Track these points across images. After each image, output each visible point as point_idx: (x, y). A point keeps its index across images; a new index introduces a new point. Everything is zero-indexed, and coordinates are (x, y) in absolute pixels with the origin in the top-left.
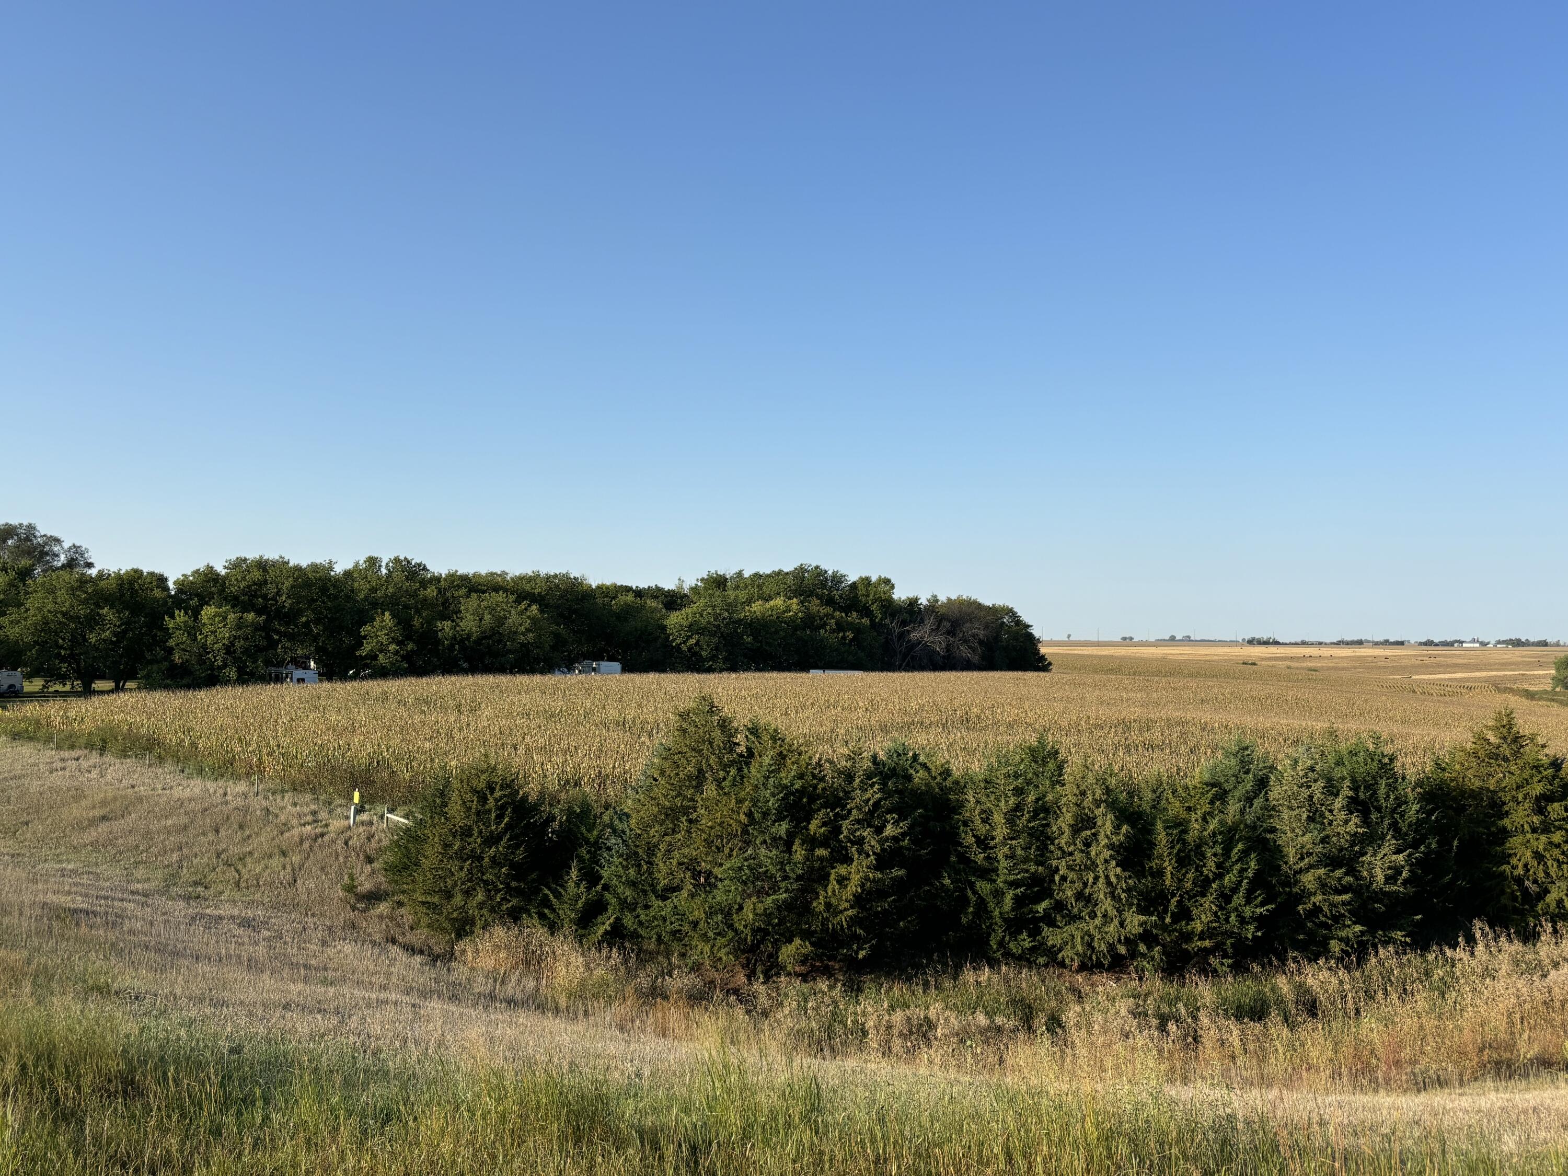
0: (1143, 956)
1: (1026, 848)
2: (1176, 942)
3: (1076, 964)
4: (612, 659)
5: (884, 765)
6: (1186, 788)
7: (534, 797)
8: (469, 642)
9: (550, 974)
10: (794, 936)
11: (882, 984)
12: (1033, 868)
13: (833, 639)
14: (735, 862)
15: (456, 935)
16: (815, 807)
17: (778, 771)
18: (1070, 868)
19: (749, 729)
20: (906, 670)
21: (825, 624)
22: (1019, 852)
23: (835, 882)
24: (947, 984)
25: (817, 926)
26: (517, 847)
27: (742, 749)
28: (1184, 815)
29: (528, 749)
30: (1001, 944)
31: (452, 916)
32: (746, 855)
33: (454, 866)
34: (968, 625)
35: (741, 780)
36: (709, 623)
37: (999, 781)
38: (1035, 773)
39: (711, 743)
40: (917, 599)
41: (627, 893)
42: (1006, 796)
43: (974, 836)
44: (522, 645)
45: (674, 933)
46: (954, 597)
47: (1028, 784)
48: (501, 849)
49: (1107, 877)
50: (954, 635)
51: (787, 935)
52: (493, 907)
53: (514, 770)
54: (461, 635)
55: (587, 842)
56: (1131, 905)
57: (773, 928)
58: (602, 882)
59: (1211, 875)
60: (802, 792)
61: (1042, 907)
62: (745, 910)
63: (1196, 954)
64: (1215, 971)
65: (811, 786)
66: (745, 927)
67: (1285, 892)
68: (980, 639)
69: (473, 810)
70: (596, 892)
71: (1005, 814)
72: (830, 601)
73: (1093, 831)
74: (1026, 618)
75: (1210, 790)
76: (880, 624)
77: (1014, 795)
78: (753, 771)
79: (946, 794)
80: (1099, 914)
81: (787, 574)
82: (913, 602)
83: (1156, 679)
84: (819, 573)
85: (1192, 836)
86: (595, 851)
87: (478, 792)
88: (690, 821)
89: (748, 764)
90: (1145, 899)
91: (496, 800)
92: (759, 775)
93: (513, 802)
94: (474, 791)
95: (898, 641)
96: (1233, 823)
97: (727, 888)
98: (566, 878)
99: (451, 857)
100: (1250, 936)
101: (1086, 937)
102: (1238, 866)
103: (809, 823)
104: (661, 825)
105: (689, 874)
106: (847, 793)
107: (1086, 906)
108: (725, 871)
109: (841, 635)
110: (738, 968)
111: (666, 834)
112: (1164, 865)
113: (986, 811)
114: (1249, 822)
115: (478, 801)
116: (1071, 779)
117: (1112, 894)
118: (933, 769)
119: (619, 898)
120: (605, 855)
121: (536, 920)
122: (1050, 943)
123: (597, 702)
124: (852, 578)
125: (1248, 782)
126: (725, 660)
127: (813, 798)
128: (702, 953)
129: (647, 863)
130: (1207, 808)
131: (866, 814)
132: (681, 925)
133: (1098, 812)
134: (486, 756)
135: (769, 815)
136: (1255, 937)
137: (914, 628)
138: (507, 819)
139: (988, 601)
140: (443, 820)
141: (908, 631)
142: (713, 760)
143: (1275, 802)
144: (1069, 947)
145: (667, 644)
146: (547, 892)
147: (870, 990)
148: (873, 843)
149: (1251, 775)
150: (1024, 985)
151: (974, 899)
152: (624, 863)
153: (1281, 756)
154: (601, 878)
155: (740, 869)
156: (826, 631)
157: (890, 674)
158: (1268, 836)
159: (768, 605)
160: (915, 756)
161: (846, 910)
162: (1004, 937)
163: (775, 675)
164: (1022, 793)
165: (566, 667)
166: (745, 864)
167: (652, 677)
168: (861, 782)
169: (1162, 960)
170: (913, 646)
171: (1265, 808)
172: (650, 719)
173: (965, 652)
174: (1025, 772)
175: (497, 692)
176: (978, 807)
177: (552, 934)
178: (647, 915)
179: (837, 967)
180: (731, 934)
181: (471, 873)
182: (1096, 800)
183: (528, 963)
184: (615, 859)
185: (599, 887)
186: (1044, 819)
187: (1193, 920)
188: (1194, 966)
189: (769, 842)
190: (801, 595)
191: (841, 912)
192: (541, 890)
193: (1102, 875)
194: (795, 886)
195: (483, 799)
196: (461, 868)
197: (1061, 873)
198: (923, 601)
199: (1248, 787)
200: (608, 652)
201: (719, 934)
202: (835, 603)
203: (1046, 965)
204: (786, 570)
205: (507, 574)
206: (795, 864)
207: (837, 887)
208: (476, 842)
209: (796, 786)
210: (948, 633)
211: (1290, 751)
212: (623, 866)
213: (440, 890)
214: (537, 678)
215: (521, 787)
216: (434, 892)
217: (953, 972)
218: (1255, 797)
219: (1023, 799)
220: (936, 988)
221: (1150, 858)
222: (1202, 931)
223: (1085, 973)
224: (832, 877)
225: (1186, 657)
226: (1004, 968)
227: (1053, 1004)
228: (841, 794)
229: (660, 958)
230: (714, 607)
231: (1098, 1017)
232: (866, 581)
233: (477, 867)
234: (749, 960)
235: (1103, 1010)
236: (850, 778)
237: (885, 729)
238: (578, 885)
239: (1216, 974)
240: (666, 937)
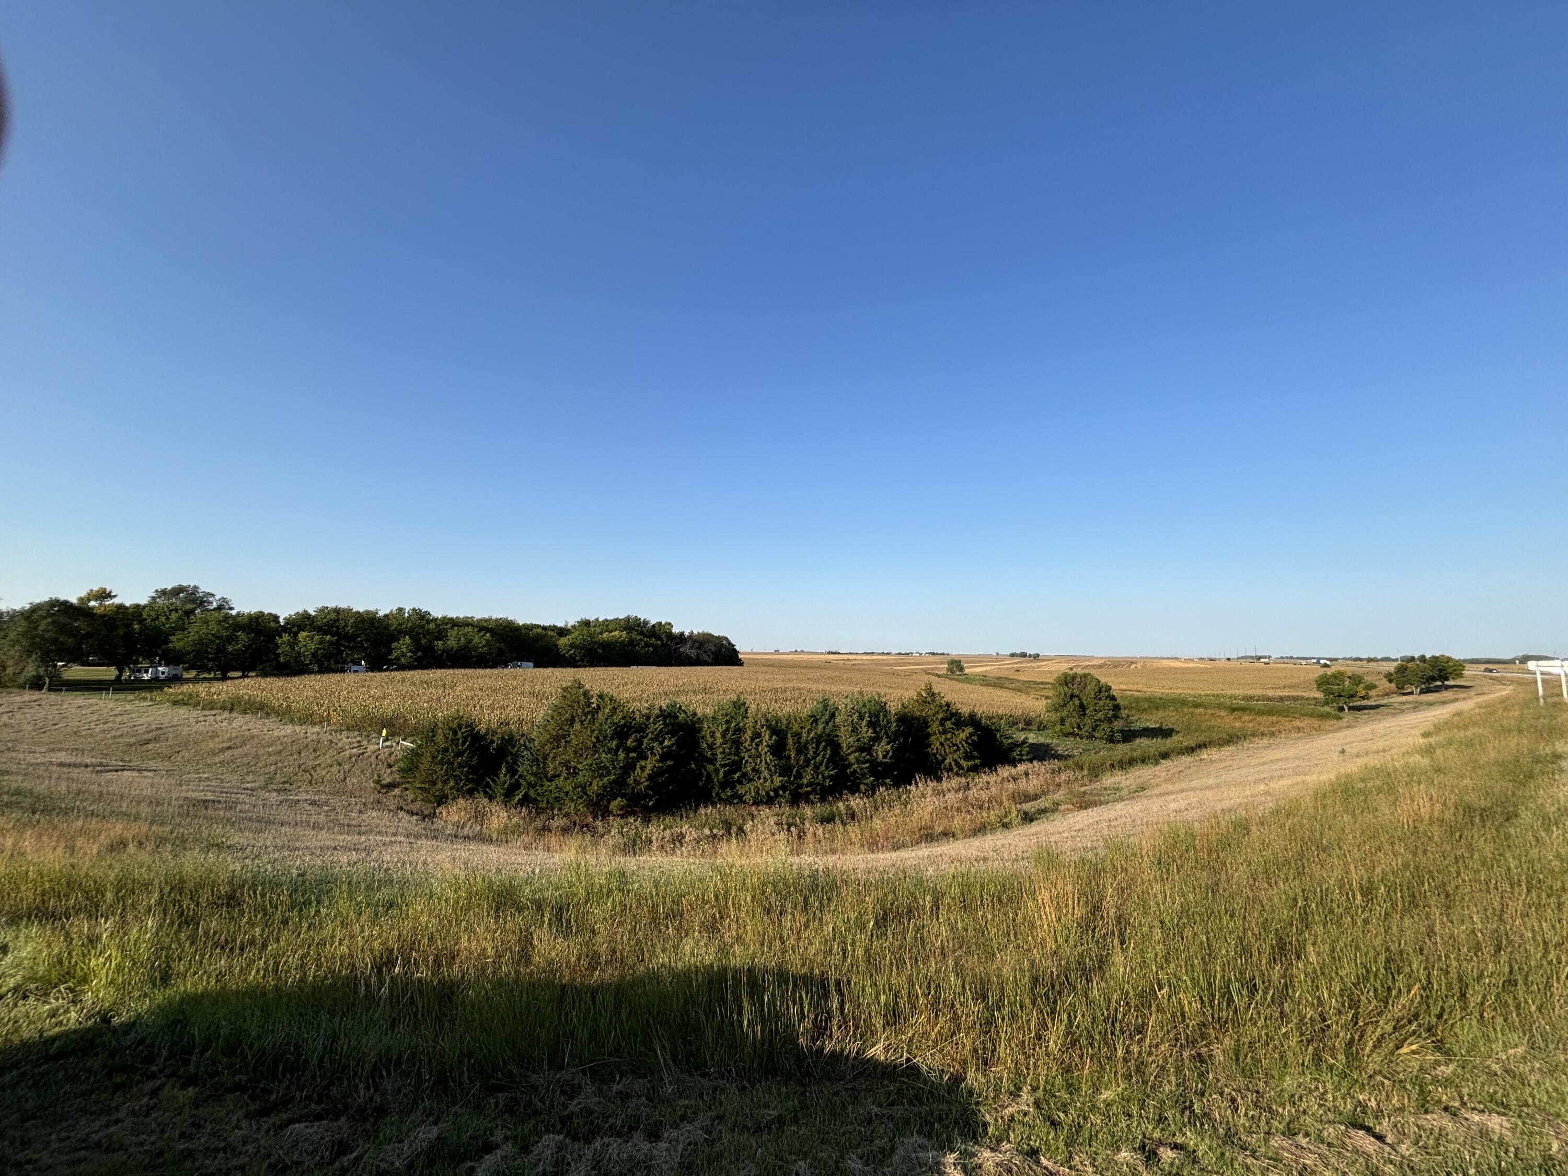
0: (781, 796)
1: (730, 748)
2: (795, 789)
3: (751, 802)
4: (528, 661)
5: (665, 712)
6: (800, 718)
7: (483, 731)
8: (452, 651)
9: (488, 822)
10: (618, 797)
12: (733, 758)
13: (642, 652)
14: (589, 761)
15: (437, 804)
16: (630, 733)
17: (612, 716)
18: (749, 757)
19: (598, 696)
20: (678, 666)
21: (639, 644)
22: (727, 750)
23: (639, 769)
24: (691, 815)
25: (629, 791)
26: (474, 757)
27: (594, 705)
28: (800, 730)
29: (481, 708)
30: (717, 794)
31: (435, 794)
32: (595, 757)
33: (438, 768)
34: (707, 645)
35: (594, 721)
36: (580, 643)
37: (718, 718)
38: (735, 713)
39: (578, 703)
41: (532, 779)
42: (722, 724)
43: (706, 743)
44: (481, 654)
45: (556, 798)
46: (701, 631)
47: (732, 718)
48: (464, 758)
49: (766, 760)
50: (700, 649)
51: (614, 796)
52: (458, 789)
53: (473, 718)
54: (448, 648)
55: (511, 753)
56: (776, 773)
57: (607, 793)
58: (519, 774)
59: (811, 758)
60: (624, 726)
61: (736, 776)
62: (593, 785)
63: (804, 794)
65: (628, 723)
66: (593, 793)
67: (842, 764)
68: (712, 651)
69: (450, 739)
70: (515, 779)
71: (721, 733)
72: (642, 633)
73: (760, 739)
74: (733, 642)
75: (811, 719)
76: (666, 644)
77: (725, 724)
78: (600, 716)
79: (694, 724)
80: (762, 778)
82: (682, 634)
83: (789, 669)
84: (637, 619)
85: (803, 740)
86: (515, 758)
87: (453, 729)
88: (566, 742)
89: (597, 713)
90: (782, 770)
91: (463, 733)
92: (603, 718)
93: (472, 734)
94: (451, 729)
95: (674, 652)
96: (820, 733)
97: (584, 775)
98: (499, 772)
99: (436, 764)
100: (828, 785)
101: (756, 789)
102: (823, 753)
103: (627, 741)
104: (551, 744)
105: (565, 768)
106: (646, 725)
107: (756, 774)
108: (583, 766)
109: (647, 649)
110: (588, 814)
111: (553, 749)
112: (791, 753)
113: (712, 732)
114: (827, 733)
115: (453, 734)
116: (751, 715)
117: (768, 768)
118: (689, 712)
119: (527, 782)
120: (521, 760)
121: (482, 795)
122: (740, 793)
123: (519, 682)
124: (653, 622)
125: (827, 715)
126: (588, 661)
127: (629, 728)
128: (570, 807)
129: (543, 763)
130: (809, 727)
131: (656, 735)
132: (559, 794)
133: (763, 730)
134: (458, 710)
135: (607, 737)
136: (830, 785)
137: (681, 646)
138: (468, 743)
139: (716, 633)
140: (433, 744)
141: (679, 647)
142: (579, 711)
143: (838, 724)
144: (748, 794)
145: (558, 653)
146: (488, 780)
147: (654, 821)
148: (658, 749)
149: (828, 712)
150: (727, 813)
151: (705, 773)
152: (531, 764)
153: (840, 703)
154: (518, 772)
155: (591, 764)
156: (640, 647)
157: (670, 668)
158: (835, 739)
159: (611, 635)
160: (680, 707)
161: (644, 782)
162: (719, 791)
163: (613, 668)
164: (729, 723)
166: (594, 762)
167: (550, 670)
168: (654, 720)
169: (789, 798)
170: (681, 654)
171: (834, 726)
172: (548, 691)
173: (705, 657)
174: (731, 713)
176: (709, 730)
177: (491, 802)
178: (542, 790)
179: (638, 810)
180: (585, 797)
181: (447, 772)
182: (762, 725)
183: (477, 817)
184: (526, 762)
185: (517, 777)
186: (738, 734)
187: (803, 778)
188: (803, 800)
189: (607, 751)
190: (627, 630)
191: (641, 783)
192: (485, 779)
193: (764, 759)
194: (619, 772)
195: (455, 733)
196: (442, 769)
197: (745, 759)
198: (687, 634)
199: (827, 717)
200: (527, 658)
201: (579, 797)
202: (644, 634)
203: (738, 803)
204: (620, 618)
206: (619, 761)
207: (640, 771)
208: (450, 756)
209: (622, 723)
210: (698, 648)
211: (844, 701)
212: (530, 766)
213: (430, 781)
215: (476, 726)
216: (426, 782)
217: (694, 809)
218: (830, 722)
219: (729, 726)
220: (686, 818)
221: (785, 750)
222: (807, 783)
223: (755, 806)
224: (638, 766)
226: (718, 806)
227: (740, 821)
228: (644, 726)
229: (548, 811)
230: (583, 635)
231: (760, 826)
232: (660, 624)
233: (450, 768)
234: (594, 810)
235: (763, 823)
236: (648, 718)
237: (666, 694)
238: (505, 776)
239: (813, 803)
240: (551, 800)
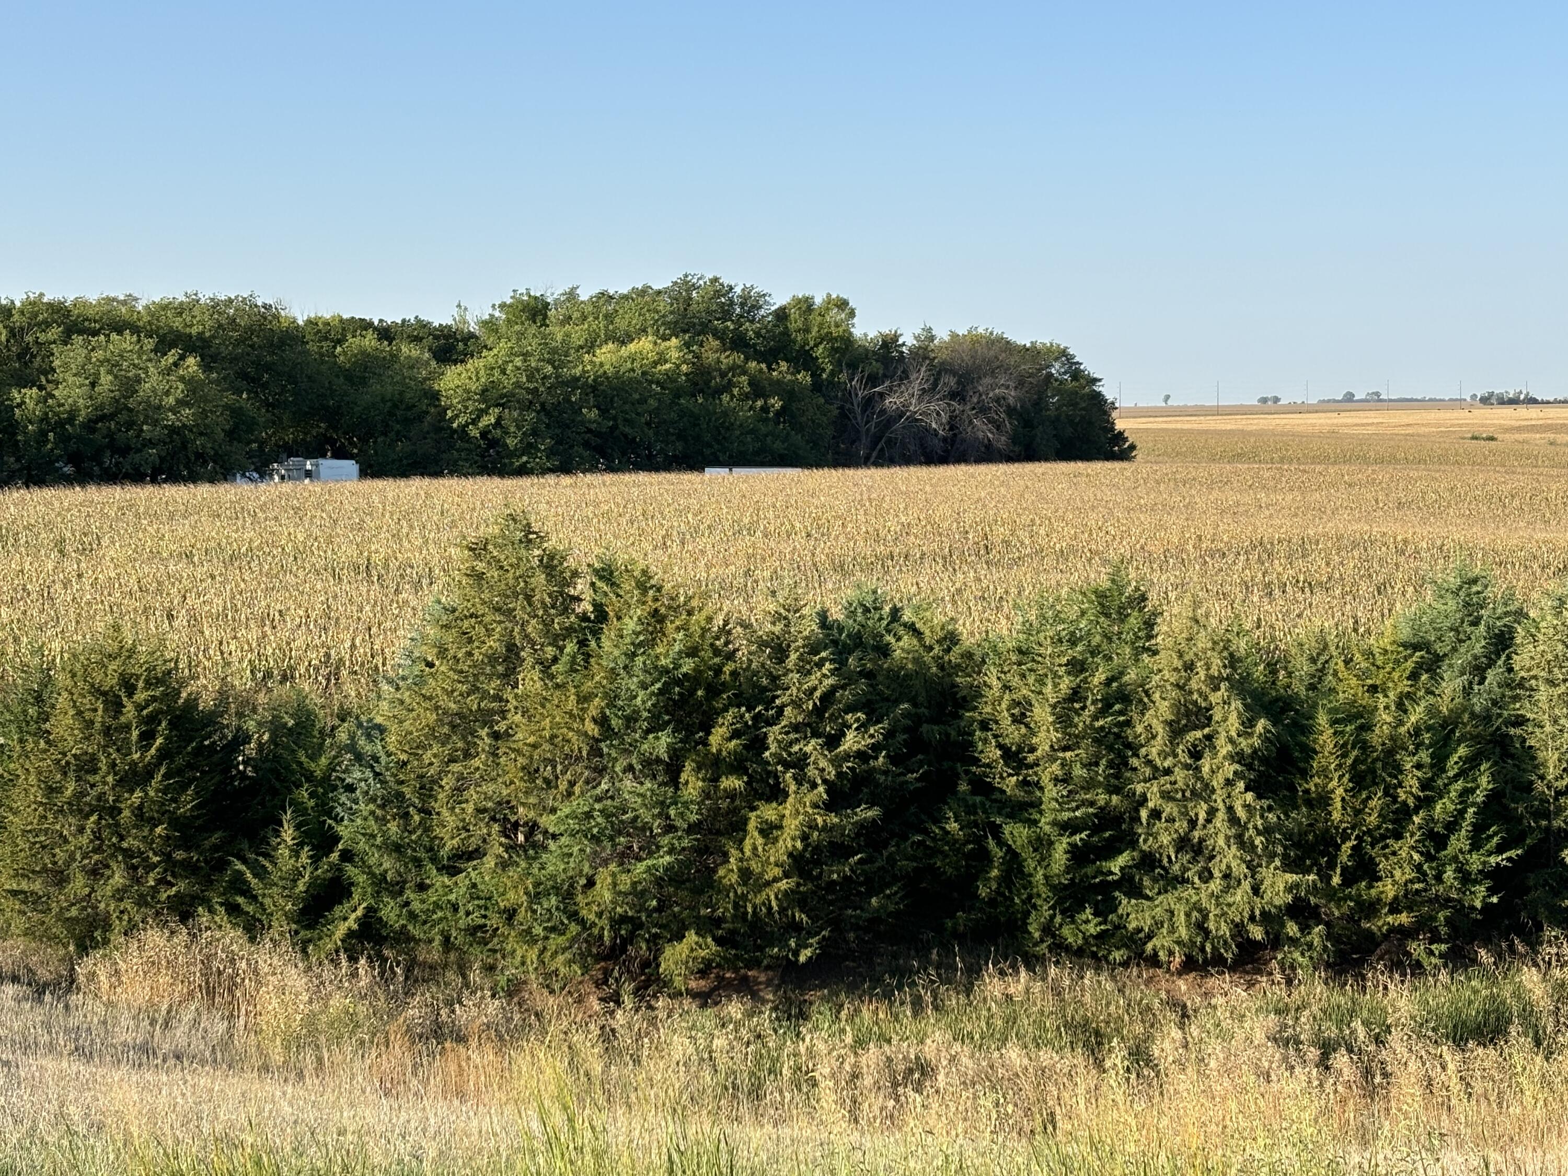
0: (1294, 942)
1: (1090, 764)
2: (1350, 918)
3: (1178, 960)
4: (340, 454)
5: (841, 629)
6: (1369, 654)
7: (207, 702)
8: (73, 425)
9: (251, 1008)
10: (687, 929)
11: (842, 1006)
12: (1102, 799)
13: (745, 414)
14: (579, 804)
15: (78, 946)
16: (719, 705)
17: (652, 643)
18: (1167, 796)
19: (596, 572)
20: (877, 464)
21: (730, 384)
22: (1079, 771)
23: (756, 834)
24: (953, 1001)
25: (726, 909)
26: (184, 787)
27: (586, 606)
28: (1365, 700)
29: (194, 620)
30: (1048, 929)
31: (68, 915)
32: (598, 791)
33: (67, 825)
34: (987, 381)
35: (587, 661)
36: (518, 385)
37: (1042, 651)
38: (1105, 636)
39: (528, 598)
40: (896, 337)
41: (387, 865)
42: (1055, 675)
43: (1000, 746)
44: (173, 430)
45: (473, 930)
46: (962, 331)
47: (1093, 654)
48: (152, 793)
49: (1230, 809)
50: (963, 400)
51: (674, 927)
52: (142, 896)
53: (169, 655)
54: (57, 414)
55: (310, 777)
56: (1272, 856)
57: (649, 916)
58: (340, 847)
59: (1411, 802)
60: (694, 679)
61: (1117, 865)
62: (598, 886)
63: (1386, 937)
64: (1419, 965)
65: (710, 669)
66: (600, 915)
67: (1539, 827)
68: (1008, 406)
69: (98, 725)
70: (329, 864)
71: (1054, 707)
72: (738, 342)
73: (1206, 731)
75: (1411, 656)
76: (830, 382)
77: (1069, 673)
78: (606, 644)
79: (950, 675)
80: (1217, 874)
81: (659, 293)
82: (889, 343)
83: (1319, 468)
84: (719, 290)
85: (1378, 736)
86: (325, 794)
87: (104, 694)
88: (496, 736)
89: (597, 633)
90: (1297, 845)
91: (140, 708)
92: (616, 653)
93: (171, 710)
94: (98, 691)
95: (864, 411)
96: (1451, 711)
97: (566, 850)
98: (274, 841)
99: (61, 811)
100: (1478, 904)
101: (1195, 914)
102: (1459, 785)
103: (708, 733)
104: (443, 745)
105: (496, 827)
106: (774, 679)
107: (1194, 861)
108: (561, 821)
109: (759, 403)
110: (589, 987)
111: (453, 760)
112: (1330, 786)
113: (1019, 703)
114: (1477, 709)
115: (105, 710)
116: (1170, 642)
117: (1239, 837)
118: (927, 633)
119: (371, 874)
120: (343, 799)
121: (221, 915)
122: (1132, 926)
123: (316, 532)
124: (779, 299)
125: (1478, 641)
126: (551, 453)
127: (714, 691)
128: (523, 963)
129: (420, 811)
130: (1405, 686)
131: (810, 714)
132: (485, 917)
133: (1215, 698)
134: (117, 628)
135: (636, 721)
136: (1487, 907)
137: (891, 389)
138: (159, 741)
139: (1022, 338)
140: (42, 744)
141: (882, 395)
142: (533, 628)
143: (1523, 674)
144: (1165, 931)
145: (441, 425)
146: (240, 867)
147: (821, 1014)
148: (823, 763)
149: (1482, 627)
150: (1088, 998)
151: (998, 853)
152: (379, 812)
153: (1535, 596)
154: (337, 839)
155: (588, 815)
156: (733, 396)
157: (850, 472)
158: (1512, 731)
159: (625, 351)
160: (895, 613)
161: (776, 880)
162: (1053, 917)
163: (643, 477)
164: (1083, 670)
165: (256, 470)
166: (597, 806)
167: (416, 486)
168: (800, 659)
169: (1325, 948)
170: (889, 420)
171: (1507, 685)
172: (417, 559)
173: (982, 429)
174: (1089, 633)
175: (130, 516)
176: (1007, 696)
177: (252, 940)
178: (423, 902)
179: (762, 978)
180: (574, 928)
181: (98, 838)
182: (1212, 678)
183: (211, 993)
184: (362, 806)
185: (334, 856)
186: (1121, 713)
187: (1380, 879)
188: (1381, 958)
189: (638, 767)
190: (685, 331)
191: (768, 884)
192: (229, 863)
193: (1221, 806)
194: (686, 843)
195: (115, 706)
196: (81, 830)
197: (1151, 804)
198: (908, 340)
199: (1478, 649)
200: (332, 442)
201: (553, 929)
202: (747, 345)
203: (1125, 964)
204: (657, 286)
205: (136, 299)
206: (686, 804)
207: (760, 841)
208: (105, 783)
209: (684, 669)
210: (953, 395)
211: (1551, 586)
212: (377, 819)
213: (45, 869)
214: (203, 491)
215: (183, 683)
216: (33, 872)
217: (964, 980)
218: (1489, 666)
219: (1085, 680)
220: (936, 1008)
221: (1305, 774)
222: (1396, 898)
223: (1193, 974)
224: (752, 825)
225: (1371, 430)
226: (1053, 971)
227: (1139, 1029)
228: (765, 681)
229: (450, 975)
230: (526, 355)
231: (1215, 1048)
232: (806, 305)
233: (109, 826)
234: (607, 973)
235: (1225, 1036)
236: (780, 651)
237: (840, 568)
238: (296, 854)
239: (1418, 967)
240: (458, 938)
